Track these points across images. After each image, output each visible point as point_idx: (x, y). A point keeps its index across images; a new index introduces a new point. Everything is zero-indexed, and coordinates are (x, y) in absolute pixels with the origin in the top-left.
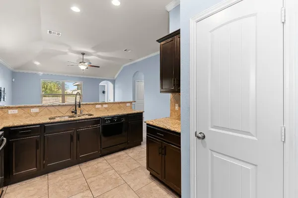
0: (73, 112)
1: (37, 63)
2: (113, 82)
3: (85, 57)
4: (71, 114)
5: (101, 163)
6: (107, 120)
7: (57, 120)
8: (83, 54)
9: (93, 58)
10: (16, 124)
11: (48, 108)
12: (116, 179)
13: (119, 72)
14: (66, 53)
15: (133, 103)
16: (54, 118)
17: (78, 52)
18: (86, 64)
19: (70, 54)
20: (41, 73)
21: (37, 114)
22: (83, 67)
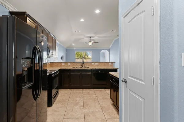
0: (82, 66)
1: (73, 44)
2: (109, 50)
3: (91, 39)
4: (81, 67)
5: (91, 91)
6: (95, 71)
7: (76, 68)
8: (90, 37)
9: (96, 38)
10: (63, 68)
11: (73, 63)
12: (95, 99)
13: (112, 44)
14: (83, 38)
15: (113, 63)
16: (75, 68)
17: (88, 37)
18: (91, 42)
19: (85, 38)
20: (75, 48)
21: (70, 65)
22: (90, 44)
